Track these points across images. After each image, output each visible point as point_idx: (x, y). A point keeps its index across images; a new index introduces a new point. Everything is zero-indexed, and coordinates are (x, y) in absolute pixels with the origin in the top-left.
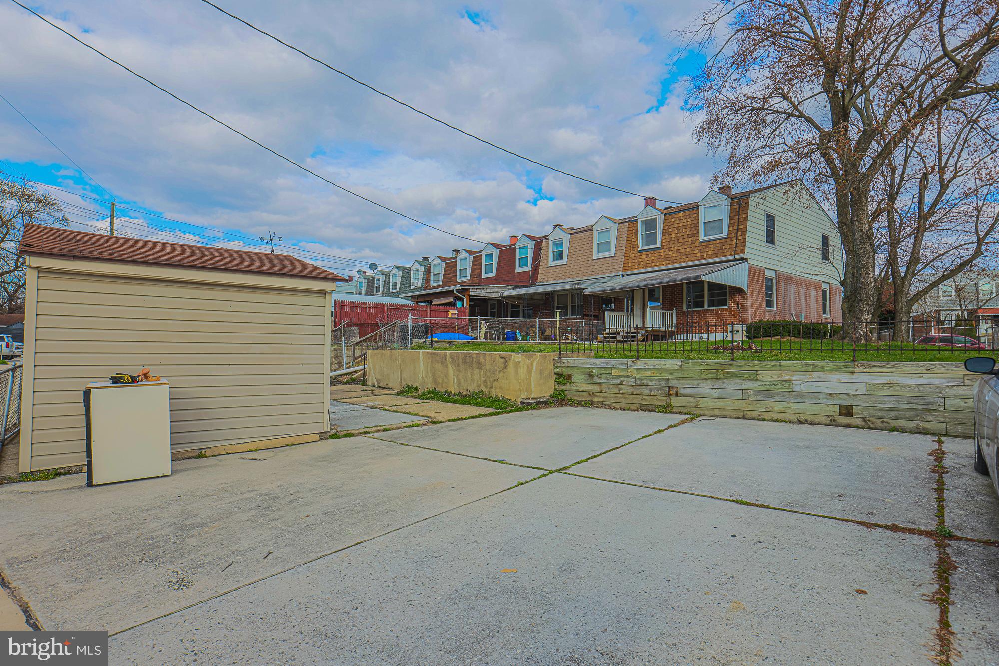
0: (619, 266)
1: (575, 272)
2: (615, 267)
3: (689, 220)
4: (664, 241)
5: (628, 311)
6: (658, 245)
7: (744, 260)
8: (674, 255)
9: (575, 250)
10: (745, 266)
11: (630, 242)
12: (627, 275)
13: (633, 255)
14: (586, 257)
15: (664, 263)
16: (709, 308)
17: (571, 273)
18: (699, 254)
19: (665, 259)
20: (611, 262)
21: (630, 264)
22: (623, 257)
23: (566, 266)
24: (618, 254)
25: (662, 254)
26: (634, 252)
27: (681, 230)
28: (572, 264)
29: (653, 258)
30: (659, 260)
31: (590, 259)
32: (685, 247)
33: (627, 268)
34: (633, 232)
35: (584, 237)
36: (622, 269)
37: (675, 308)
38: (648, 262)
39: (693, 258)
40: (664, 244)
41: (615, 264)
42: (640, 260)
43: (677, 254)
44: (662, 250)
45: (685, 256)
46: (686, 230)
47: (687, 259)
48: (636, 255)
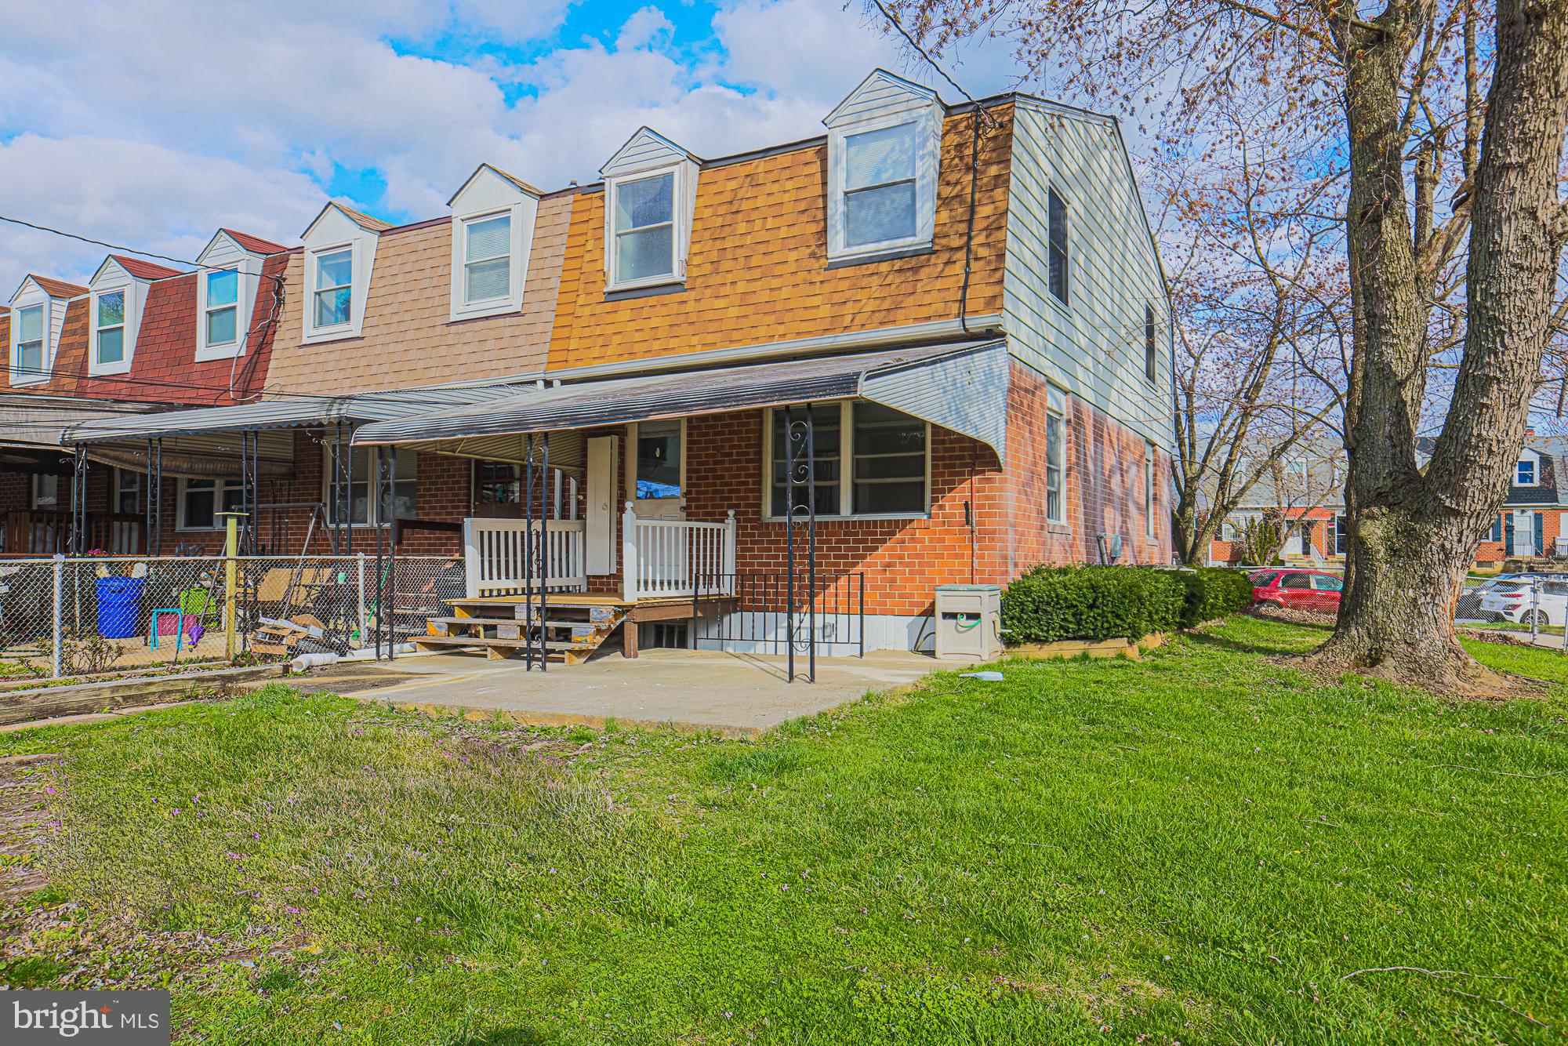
0: (534, 350)
1: (385, 368)
2: (523, 351)
3: (789, 185)
4: (697, 260)
5: (565, 516)
6: (676, 276)
7: (993, 336)
8: (733, 312)
9: (394, 289)
10: (992, 362)
11: (575, 263)
12: (564, 382)
13: (587, 311)
14: (427, 313)
15: (695, 340)
16: (857, 517)
17: (374, 370)
18: (826, 311)
19: (700, 325)
20: (508, 332)
21: (573, 344)
22: (551, 316)
23: (358, 343)
24: (534, 308)
25: (690, 307)
26: (593, 299)
27: (758, 224)
28: (380, 340)
29: (654, 323)
30: (677, 331)
31: (439, 321)
32: (775, 283)
33: (562, 356)
34: (589, 229)
35: (422, 246)
36: (544, 358)
37: (731, 513)
38: (638, 337)
39: (804, 327)
40: (695, 272)
41: (521, 341)
42: (611, 329)
43: (743, 311)
44: (691, 295)
45: (772, 319)
46: (778, 222)
47: (782, 329)
48: (599, 309)
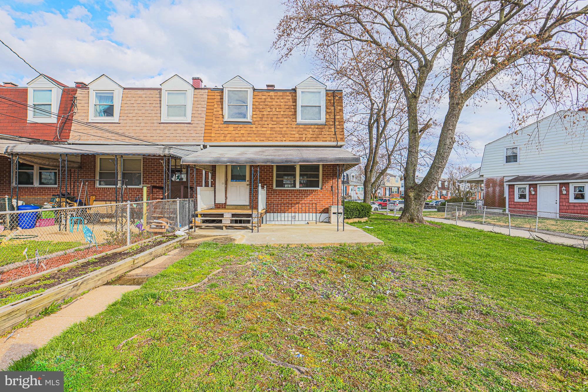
0: (198, 135)
1: (132, 135)
2: (193, 135)
3: (282, 101)
4: (255, 116)
6: (249, 120)
8: (269, 132)
9: (133, 108)
11: (211, 111)
12: (210, 146)
13: (217, 126)
14: (150, 118)
15: (257, 139)
16: (301, 189)
18: (297, 135)
19: (258, 135)
21: (213, 135)
22: (203, 126)
23: (117, 125)
24: (196, 122)
25: (254, 129)
26: (219, 122)
27: (274, 109)
28: (128, 125)
29: (242, 132)
30: (250, 135)
31: (156, 122)
32: (281, 126)
33: (209, 138)
34: (217, 101)
35: (144, 96)
36: (202, 138)
37: (265, 186)
38: (237, 135)
39: (291, 139)
40: (255, 120)
41: (192, 132)
42: (227, 132)
43: (272, 132)
44: (254, 126)
45: (281, 136)
46: (280, 110)
47: (284, 139)
48: (221, 126)
